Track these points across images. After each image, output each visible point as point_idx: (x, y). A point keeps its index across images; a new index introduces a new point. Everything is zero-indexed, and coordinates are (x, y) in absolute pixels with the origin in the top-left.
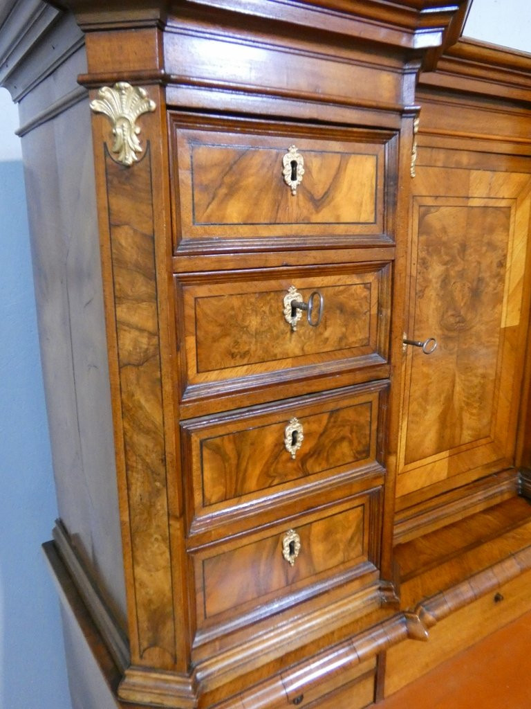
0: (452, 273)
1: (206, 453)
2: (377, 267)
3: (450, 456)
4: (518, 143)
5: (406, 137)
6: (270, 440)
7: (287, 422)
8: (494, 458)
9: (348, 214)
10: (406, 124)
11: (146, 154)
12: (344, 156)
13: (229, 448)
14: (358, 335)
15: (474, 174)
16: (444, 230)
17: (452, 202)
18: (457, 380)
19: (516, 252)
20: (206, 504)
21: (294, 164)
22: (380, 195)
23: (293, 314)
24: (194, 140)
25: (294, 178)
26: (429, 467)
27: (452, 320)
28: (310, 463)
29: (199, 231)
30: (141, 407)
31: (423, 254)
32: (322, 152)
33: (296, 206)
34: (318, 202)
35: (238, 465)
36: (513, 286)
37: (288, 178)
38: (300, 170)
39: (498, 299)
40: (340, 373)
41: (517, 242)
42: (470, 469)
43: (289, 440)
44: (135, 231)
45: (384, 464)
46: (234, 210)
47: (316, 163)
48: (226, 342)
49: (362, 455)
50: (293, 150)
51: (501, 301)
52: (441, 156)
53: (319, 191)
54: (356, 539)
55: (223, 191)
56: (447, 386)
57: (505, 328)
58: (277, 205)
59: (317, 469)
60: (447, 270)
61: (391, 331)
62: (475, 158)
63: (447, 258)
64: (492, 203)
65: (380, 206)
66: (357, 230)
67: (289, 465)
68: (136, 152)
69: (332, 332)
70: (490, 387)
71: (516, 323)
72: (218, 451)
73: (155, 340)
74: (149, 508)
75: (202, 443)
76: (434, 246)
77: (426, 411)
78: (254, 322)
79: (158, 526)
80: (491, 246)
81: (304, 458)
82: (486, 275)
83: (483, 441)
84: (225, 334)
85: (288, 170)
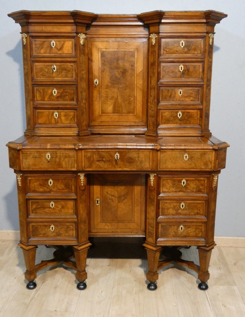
1: (37, 91)
2: (74, 62)
6: (50, 92)
7: (53, 89)
9: (66, 52)
12: (65, 41)
13: (41, 91)
18: (119, 95)
19: (139, 63)
20: (37, 100)
21: (53, 43)
22: (74, 48)
23: (54, 69)
24: (35, 40)
26: (111, 116)
27: (114, 79)
28: (59, 98)
30: (27, 82)
32: (59, 41)
33: (54, 50)
34: (59, 50)
35: (43, 95)
36: (139, 72)
37: (52, 46)
38: (54, 44)
39: (133, 75)
41: (138, 60)
43: (53, 93)
44: (26, 54)
46: (42, 51)
47: (58, 43)
48: (41, 73)
49: (72, 100)
50: (53, 41)
53: (59, 48)
58: (50, 50)
59: (61, 100)
64: (127, 50)
65: (74, 50)
66: (68, 55)
67: (54, 98)
68: (25, 43)
69: (64, 74)
71: (141, 82)
72: (40, 92)
74: (28, 99)
75: (37, 89)
77: (108, 101)
78: (46, 70)
79: (29, 102)
80: (128, 61)
81: (57, 97)
82: (127, 69)
84: (41, 71)
85: (52, 44)
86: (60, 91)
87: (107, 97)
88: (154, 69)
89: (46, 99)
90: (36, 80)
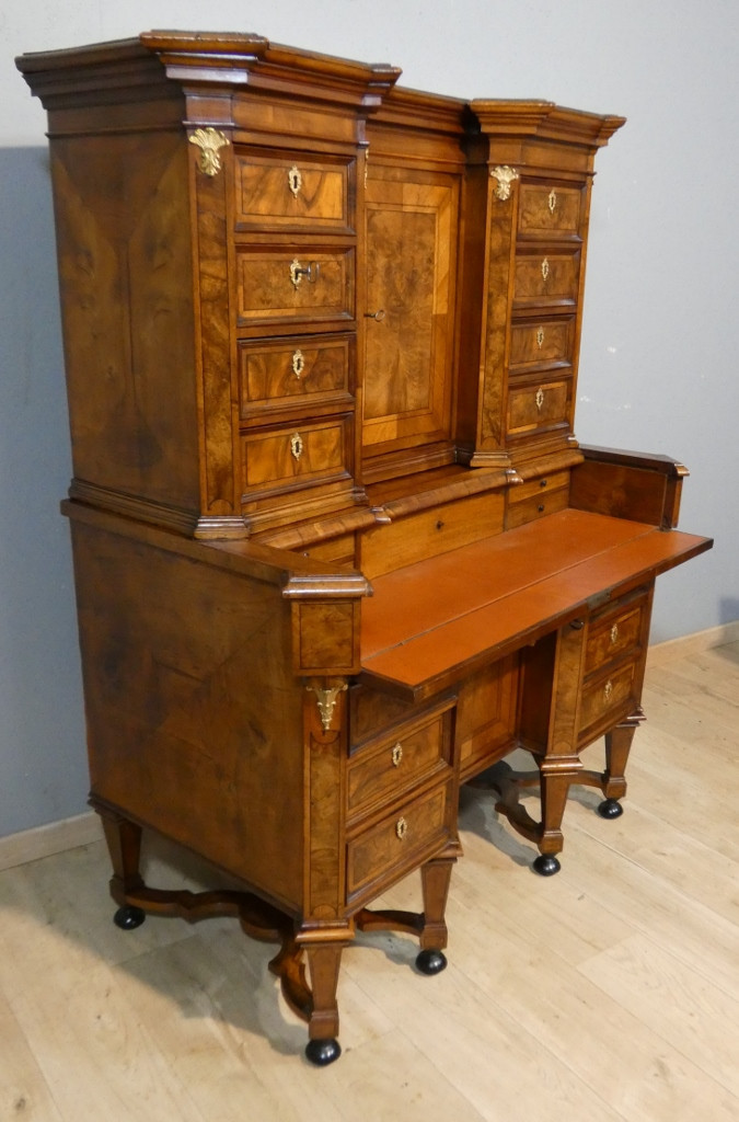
0: (393, 265)
1: (250, 364)
2: (345, 250)
3: (398, 420)
4: (439, 162)
5: (360, 162)
6: (284, 363)
7: (294, 353)
8: (434, 429)
9: (327, 213)
10: (360, 153)
11: (223, 171)
12: (324, 173)
13: (262, 364)
14: (334, 299)
15: (407, 186)
16: (386, 229)
17: (391, 207)
18: (401, 355)
19: (442, 251)
20: (249, 400)
21: (295, 178)
22: (346, 200)
23: (296, 278)
24: (244, 163)
25: (295, 187)
26: (383, 426)
27: (394, 303)
28: (307, 386)
29: (245, 219)
30: (215, 328)
31: (372, 248)
32: (310, 171)
33: (297, 205)
34: (310, 202)
35: (267, 377)
36: (441, 278)
37: (292, 187)
38: (299, 181)
39: (429, 290)
40: (324, 322)
41: (441, 243)
42: (414, 435)
43: (295, 365)
44: (214, 216)
45: (354, 394)
46: (263, 206)
47: (307, 177)
48: (259, 292)
49: (339, 386)
50: (295, 169)
51: (432, 292)
52: (381, 172)
53: (310, 196)
54: (337, 451)
55: (258, 193)
56: (394, 358)
57: (436, 316)
58: (286, 205)
59: (313, 390)
60: (389, 262)
61: (355, 296)
62: (405, 174)
63: (389, 252)
64: (420, 210)
65: (346, 208)
66: (333, 223)
67: (296, 383)
68: (217, 169)
69: (319, 292)
70: (426, 364)
71: (445, 311)
72: (256, 364)
73: (225, 285)
74: (218, 397)
75: (248, 356)
76: (379, 242)
77: (378, 377)
78: (274, 280)
79: (224, 410)
80: (422, 245)
81: (304, 380)
82: (419, 269)
83: (424, 412)
84: (259, 287)
85: (292, 182)
86: (310, 358)
87: (377, 365)
88: (501, 272)
89: (274, 392)
90: (246, 320)
